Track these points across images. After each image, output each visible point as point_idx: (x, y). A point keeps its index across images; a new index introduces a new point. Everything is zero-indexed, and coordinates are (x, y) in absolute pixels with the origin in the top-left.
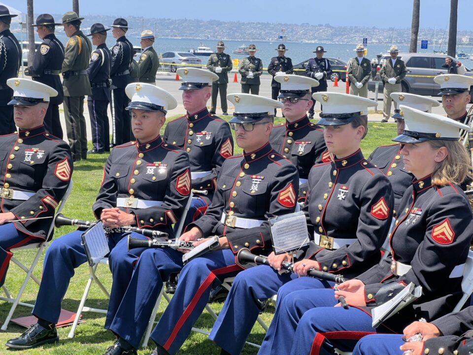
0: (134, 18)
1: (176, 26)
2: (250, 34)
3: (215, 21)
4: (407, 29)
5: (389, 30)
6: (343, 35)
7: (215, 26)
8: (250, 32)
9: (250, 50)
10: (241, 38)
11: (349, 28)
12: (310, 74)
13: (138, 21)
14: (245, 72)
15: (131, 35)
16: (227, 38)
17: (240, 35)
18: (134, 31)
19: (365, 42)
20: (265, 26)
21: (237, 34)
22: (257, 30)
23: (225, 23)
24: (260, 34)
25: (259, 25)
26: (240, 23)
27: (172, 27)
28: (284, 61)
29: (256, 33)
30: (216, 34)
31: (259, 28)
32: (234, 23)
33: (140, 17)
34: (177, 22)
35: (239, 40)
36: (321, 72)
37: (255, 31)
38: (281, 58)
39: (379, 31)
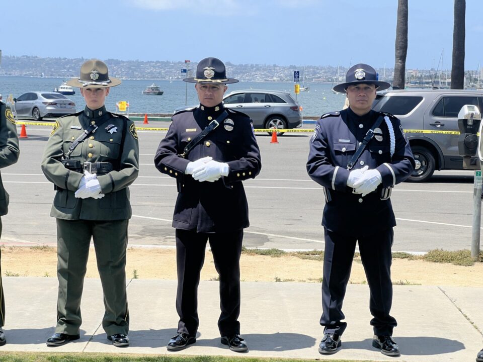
0: (28, 57)
1: (73, 65)
2: (149, 73)
3: (112, 60)
4: (308, 67)
5: (290, 68)
6: (244, 73)
7: (113, 65)
8: (149, 71)
9: (86, 83)
10: (140, 77)
11: (250, 65)
12: (330, 175)
13: (31, 61)
14: (68, 175)
15: (25, 75)
16: (126, 78)
17: (140, 75)
18: (29, 72)
19: (296, 76)
20: (165, 64)
21: (136, 73)
22: (157, 68)
23: (123, 62)
24: (160, 73)
25: (158, 64)
26: (139, 62)
27: (68, 66)
28: (222, 124)
29: (155, 72)
30: (115, 73)
31: (158, 66)
32: (133, 61)
33: (33, 56)
34: (74, 61)
35: (138, 79)
36: (372, 167)
37: (154, 70)
38: (209, 111)
39: (280, 69)
